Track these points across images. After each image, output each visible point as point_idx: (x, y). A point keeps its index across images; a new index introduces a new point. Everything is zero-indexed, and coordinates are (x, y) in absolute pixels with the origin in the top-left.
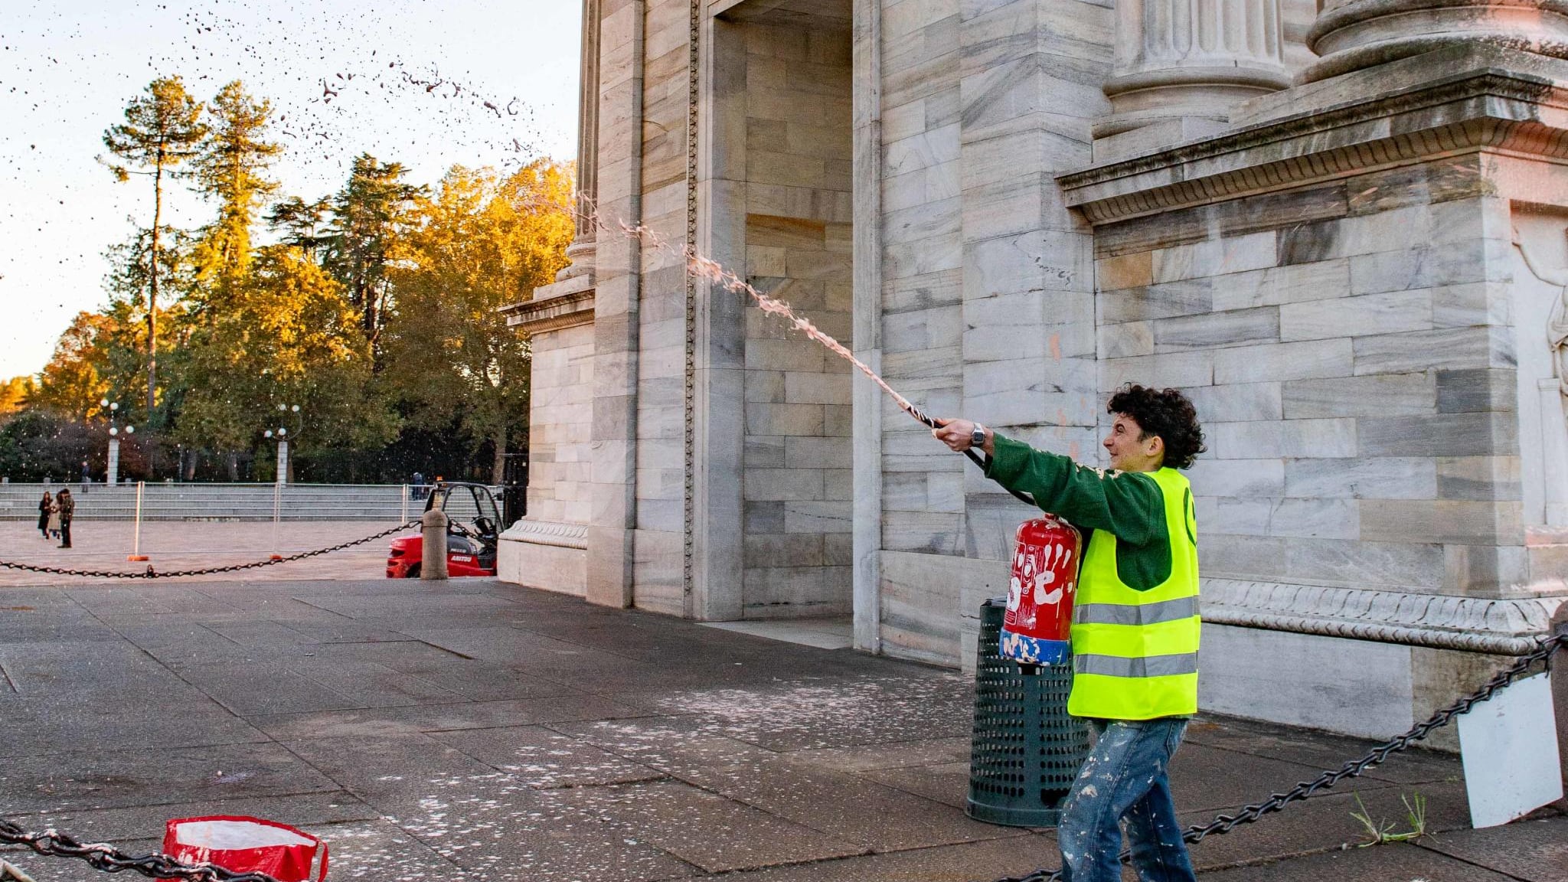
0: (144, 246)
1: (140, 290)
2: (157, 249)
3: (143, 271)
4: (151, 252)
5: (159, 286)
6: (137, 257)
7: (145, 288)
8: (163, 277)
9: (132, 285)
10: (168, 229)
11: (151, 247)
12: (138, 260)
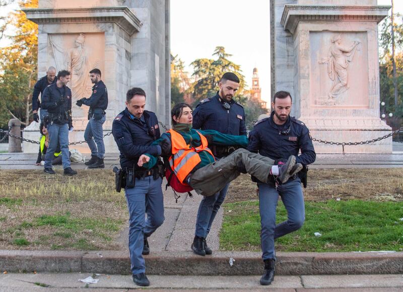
0: (387, 24)
1: (387, 46)
2: (393, 25)
3: (388, 36)
4: (391, 27)
5: (396, 44)
6: (385, 30)
7: (389, 45)
8: (398, 39)
9: (384, 44)
10: (398, 15)
11: (391, 24)
12: (386, 31)
